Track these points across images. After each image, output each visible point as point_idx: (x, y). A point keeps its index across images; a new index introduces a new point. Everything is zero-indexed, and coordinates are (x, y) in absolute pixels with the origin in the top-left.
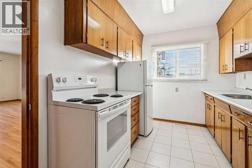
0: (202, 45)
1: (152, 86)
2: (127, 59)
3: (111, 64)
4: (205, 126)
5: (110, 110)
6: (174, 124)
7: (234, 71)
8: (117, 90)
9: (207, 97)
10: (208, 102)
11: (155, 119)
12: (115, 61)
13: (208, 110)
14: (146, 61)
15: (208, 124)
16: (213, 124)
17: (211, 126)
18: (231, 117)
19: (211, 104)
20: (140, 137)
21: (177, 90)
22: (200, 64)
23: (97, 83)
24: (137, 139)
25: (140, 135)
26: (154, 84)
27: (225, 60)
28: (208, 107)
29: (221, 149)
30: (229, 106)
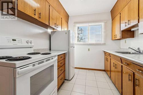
0: (103, 23)
1: (74, 47)
2: (57, 29)
3: (46, 33)
4: (104, 71)
5: (34, 65)
6: (87, 70)
7: (121, 38)
8: (50, 50)
9: (106, 54)
10: (106, 57)
11: (76, 68)
12: (49, 31)
13: (106, 61)
14: (70, 30)
15: (106, 69)
16: (109, 69)
17: (108, 71)
18: (122, 66)
19: (108, 58)
20: (66, 81)
21: (89, 50)
22: (102, 35)
23: (33, 44)
24: (63, 82)
25: (66, 80)
26: (75, 46)
27: (115, 32)
28: (106, 60)
29: (115, 85)
30: (121, 58)
